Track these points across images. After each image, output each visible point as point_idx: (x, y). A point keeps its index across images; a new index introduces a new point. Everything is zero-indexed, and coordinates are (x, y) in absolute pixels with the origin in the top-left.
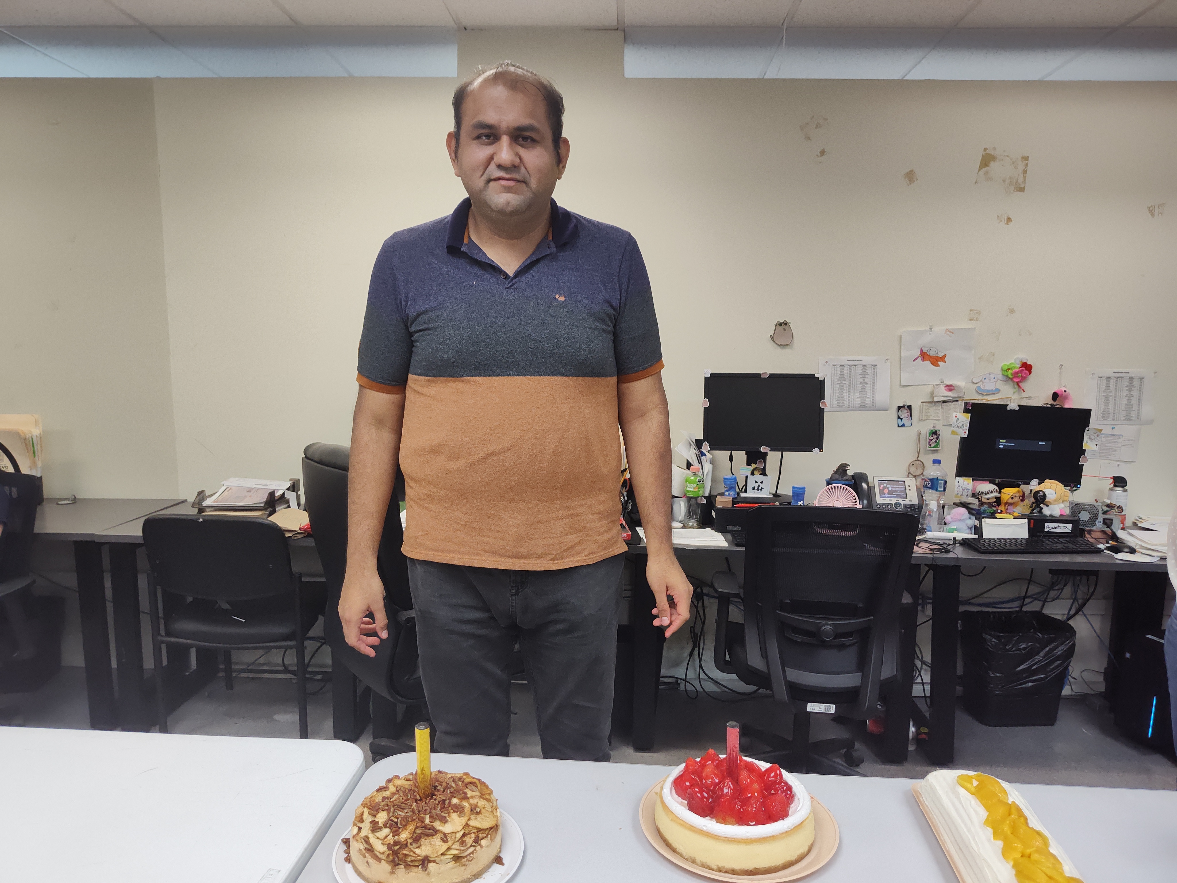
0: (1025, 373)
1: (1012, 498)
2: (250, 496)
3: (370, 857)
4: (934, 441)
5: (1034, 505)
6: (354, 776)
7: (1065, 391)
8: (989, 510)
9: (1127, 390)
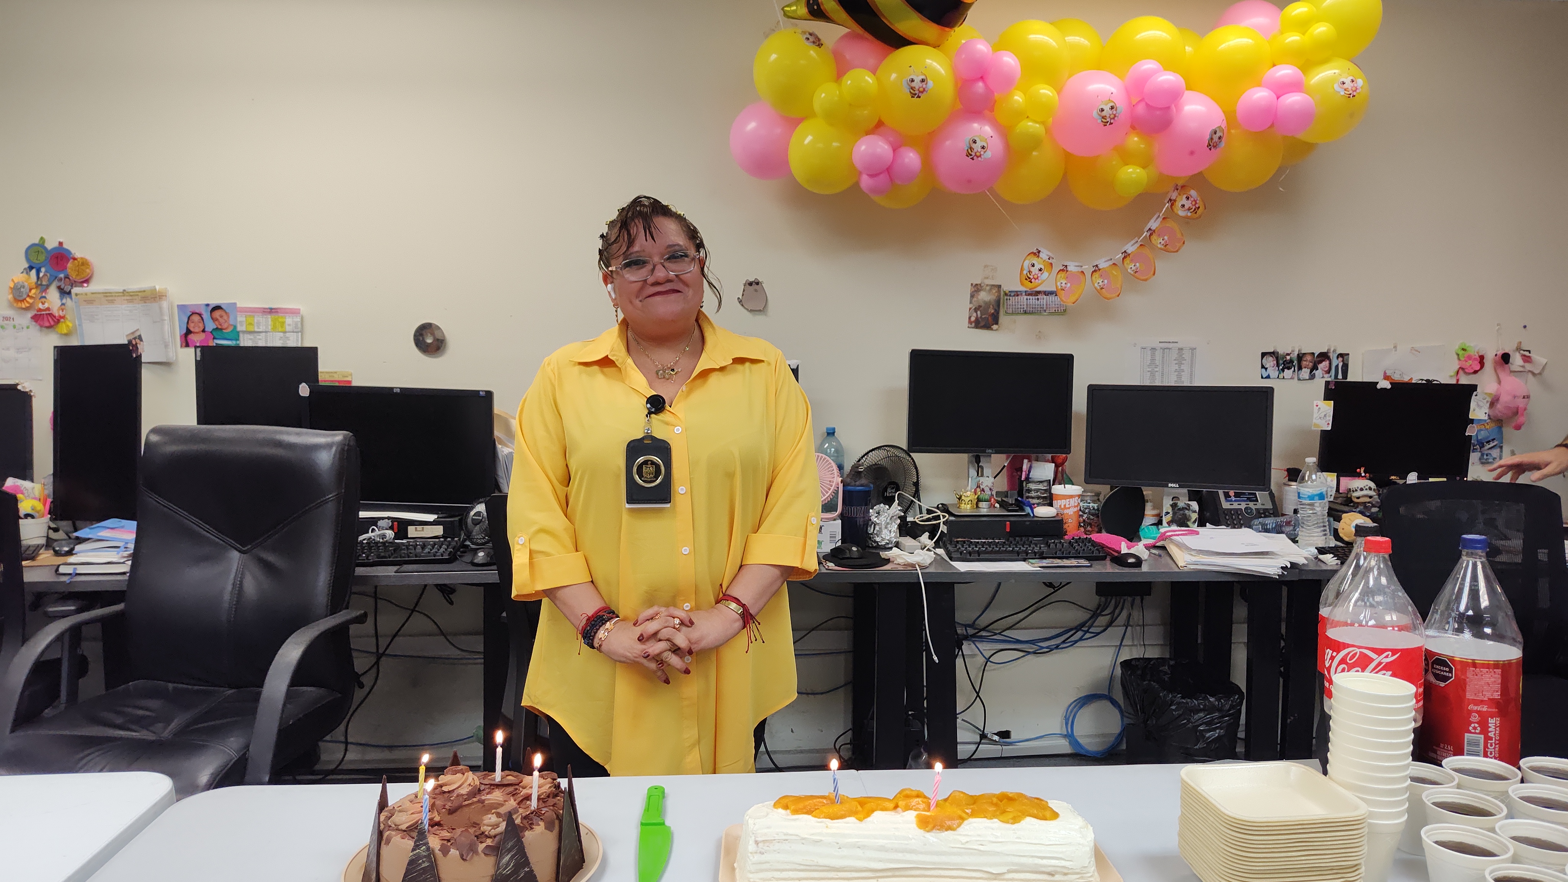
9: (1176, 364)
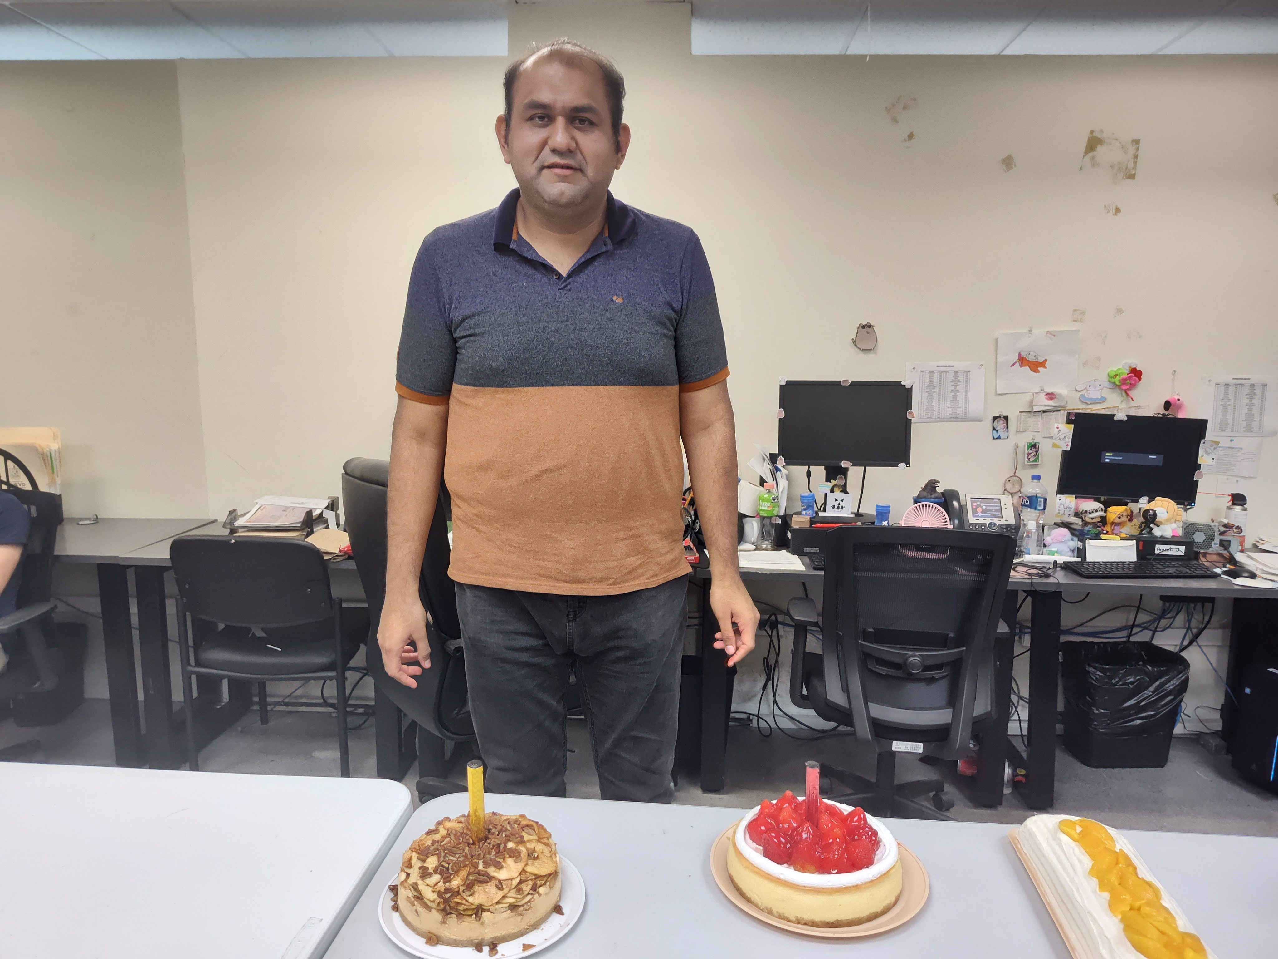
0: (1135, 380)
1: (1119, 518)
2: (286, 516)
3: (419, 906)
4: (1032, 454)
5: (1143, 525)
6: (401, 817)
7: (1179, 400)
8: (1093, 531)
9: (1248, 398)
